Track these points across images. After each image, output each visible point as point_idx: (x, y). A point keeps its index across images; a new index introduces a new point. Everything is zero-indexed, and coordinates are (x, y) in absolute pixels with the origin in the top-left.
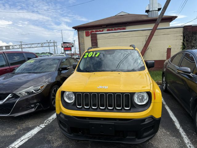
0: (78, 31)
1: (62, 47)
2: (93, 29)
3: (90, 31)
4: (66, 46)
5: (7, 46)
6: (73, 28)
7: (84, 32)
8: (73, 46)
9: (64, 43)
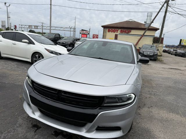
0: (104, 28)
1: (80, 33)
2: (113, 29)
3: (111, 29)
4: (83, 33)
5: (36, 26)
6: (102, 26)
7: (107, 29)
8: (89, 34)
9: (82, 30)
